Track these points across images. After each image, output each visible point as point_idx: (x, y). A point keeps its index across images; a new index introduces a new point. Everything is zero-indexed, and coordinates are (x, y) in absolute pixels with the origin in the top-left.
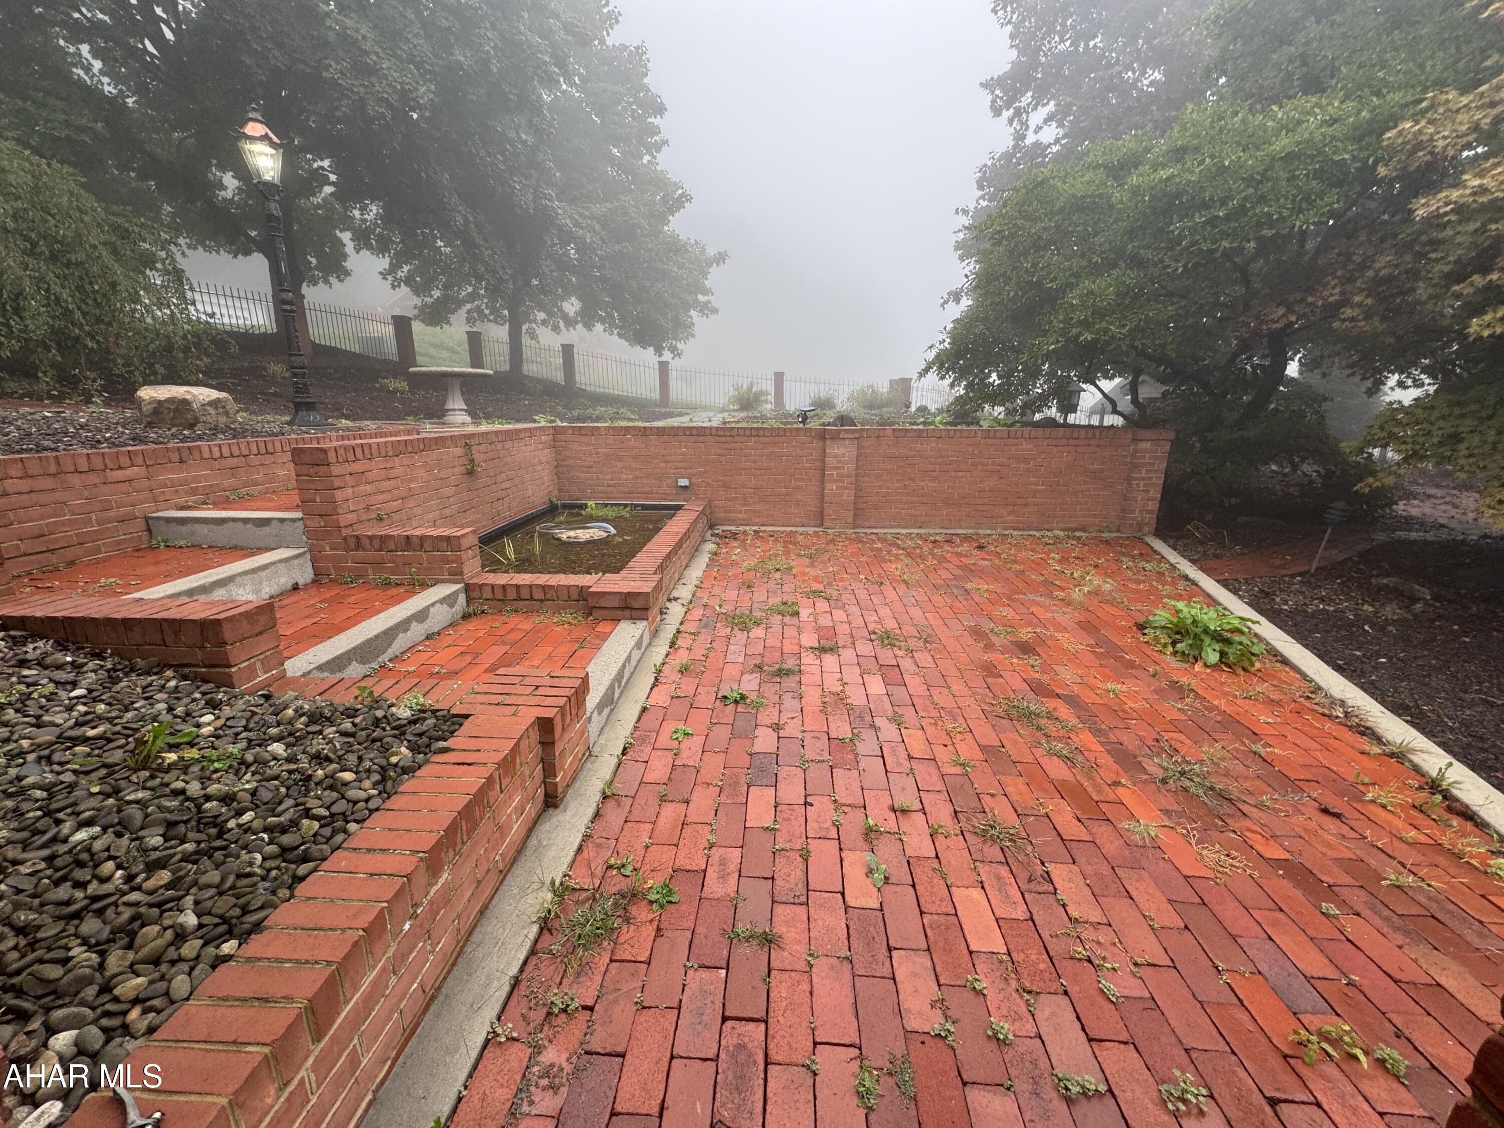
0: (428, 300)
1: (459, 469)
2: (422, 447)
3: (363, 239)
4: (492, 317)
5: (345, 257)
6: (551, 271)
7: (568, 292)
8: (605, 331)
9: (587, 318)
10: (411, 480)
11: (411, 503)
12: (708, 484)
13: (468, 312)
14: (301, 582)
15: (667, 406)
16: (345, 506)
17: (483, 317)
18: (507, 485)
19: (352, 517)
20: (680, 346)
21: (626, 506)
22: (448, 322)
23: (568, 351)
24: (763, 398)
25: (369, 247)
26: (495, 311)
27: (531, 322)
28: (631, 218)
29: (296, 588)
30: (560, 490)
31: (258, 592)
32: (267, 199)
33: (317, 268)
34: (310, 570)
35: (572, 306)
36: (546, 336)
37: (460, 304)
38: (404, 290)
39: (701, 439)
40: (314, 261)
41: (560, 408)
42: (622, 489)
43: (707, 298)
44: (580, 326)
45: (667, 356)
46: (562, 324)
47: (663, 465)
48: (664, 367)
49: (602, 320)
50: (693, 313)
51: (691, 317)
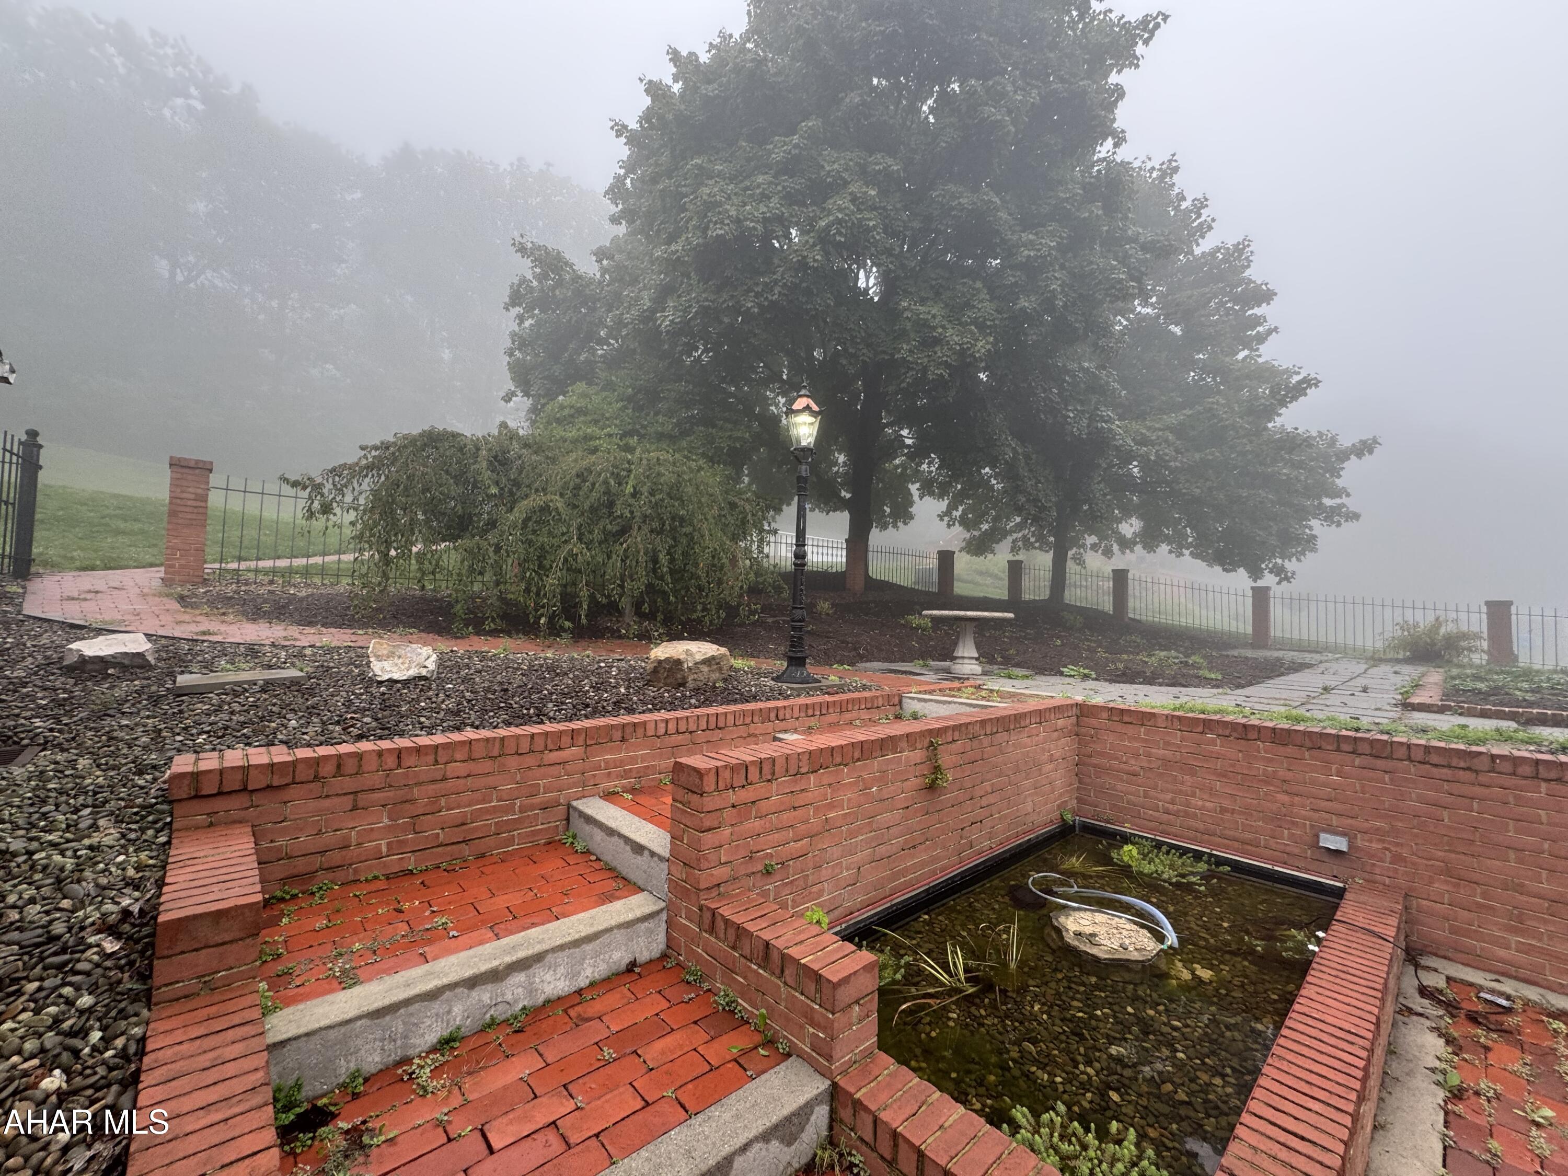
0: (976, 533)
1: (914, 782)
2: (857, 754)
3: (927, 488)
4: (1037, 545)
5: (911, 503)
6: (1105, 495)
7: (1127, 513)
8: (1170, 552)
9: (1149, 539)
10: (832, 806)
11: (824, 843)
12: (1398, 859)
13: (1014, 541)
14: (644, 956)
15: (1265, 646)
16: (713, 857)
17: (1028, 545)
18: (991, 799)
19: (721, 873)
20: (1291, 565)
21: (1198, 856)
22: (993, 552)
23: (1120, 577)
24: (1464, 644)
25: (931, 494)
26: (1041, 538)
27: (1079, 547)
28: (1222, 420)
29: (632, 966)
30: (1079, 800)
31: (575, 975)
32: (800, 463)
33: (889, 516)
34: (662, 938)
35: (1130, 527)
36: (1095, 561)
37: (1005, 534)
38: (958, 529)
39: (1380, 763)
40: (888, 510)
41: (1101, 653)
42: (1192, 822)
43: (1338, 501)
44: (1138, 548)
45: (1269, 580)
46: (1115, 547)
47: (1285, 798)
48: (1261, 597)
49: (1168, 540)
50: (1314, 523)
51: (1311, 528)
